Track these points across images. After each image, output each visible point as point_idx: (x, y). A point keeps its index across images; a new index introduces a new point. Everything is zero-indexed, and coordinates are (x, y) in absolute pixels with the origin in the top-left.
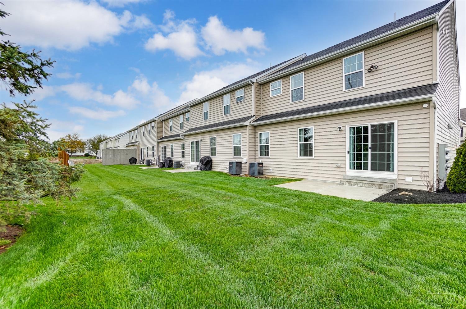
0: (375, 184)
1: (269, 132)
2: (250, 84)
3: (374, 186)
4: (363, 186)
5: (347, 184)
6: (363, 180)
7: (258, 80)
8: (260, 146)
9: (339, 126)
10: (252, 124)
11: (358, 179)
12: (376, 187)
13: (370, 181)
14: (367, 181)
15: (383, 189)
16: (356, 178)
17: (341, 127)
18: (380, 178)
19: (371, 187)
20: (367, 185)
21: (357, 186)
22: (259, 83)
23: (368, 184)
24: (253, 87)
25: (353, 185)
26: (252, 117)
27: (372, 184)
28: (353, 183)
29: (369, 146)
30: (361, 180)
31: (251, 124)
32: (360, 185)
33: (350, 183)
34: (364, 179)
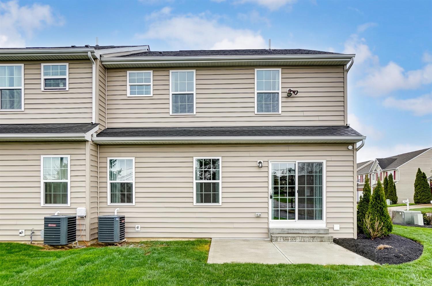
0: (315, 237)
1: (133, 159)
2: (89, 59)
3: (315, 239)
4: (302, 240)
5: (282, 240)
6: (295, 232)
7: (105, 56)
8: (111, 184)
9: (260, 161)
10: (96, 139)
11: (290, 232)
12: (317, 241)
13: (303, 234)
14: (301, 234)
15: (324, 242)
16: (287, 230)
17: (262, 161)
18: (314, 229)
19: (311, 241)
20: (306, 239)
21: (295, 241)
22: (103, 63)
23: (308, 237)
24: (94, 66)
25: (289, 241)
26: (93, 125)
27: (312, 237)
28: (289, 238)
29: (297, 189)
30: (293, 233)
31: (93, 139)
32: (298, 239)
33: (286, 239)
34: (297, 232)
